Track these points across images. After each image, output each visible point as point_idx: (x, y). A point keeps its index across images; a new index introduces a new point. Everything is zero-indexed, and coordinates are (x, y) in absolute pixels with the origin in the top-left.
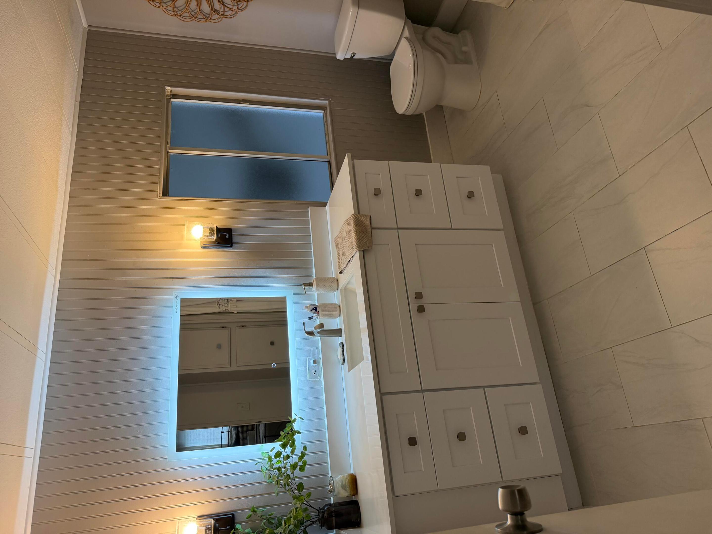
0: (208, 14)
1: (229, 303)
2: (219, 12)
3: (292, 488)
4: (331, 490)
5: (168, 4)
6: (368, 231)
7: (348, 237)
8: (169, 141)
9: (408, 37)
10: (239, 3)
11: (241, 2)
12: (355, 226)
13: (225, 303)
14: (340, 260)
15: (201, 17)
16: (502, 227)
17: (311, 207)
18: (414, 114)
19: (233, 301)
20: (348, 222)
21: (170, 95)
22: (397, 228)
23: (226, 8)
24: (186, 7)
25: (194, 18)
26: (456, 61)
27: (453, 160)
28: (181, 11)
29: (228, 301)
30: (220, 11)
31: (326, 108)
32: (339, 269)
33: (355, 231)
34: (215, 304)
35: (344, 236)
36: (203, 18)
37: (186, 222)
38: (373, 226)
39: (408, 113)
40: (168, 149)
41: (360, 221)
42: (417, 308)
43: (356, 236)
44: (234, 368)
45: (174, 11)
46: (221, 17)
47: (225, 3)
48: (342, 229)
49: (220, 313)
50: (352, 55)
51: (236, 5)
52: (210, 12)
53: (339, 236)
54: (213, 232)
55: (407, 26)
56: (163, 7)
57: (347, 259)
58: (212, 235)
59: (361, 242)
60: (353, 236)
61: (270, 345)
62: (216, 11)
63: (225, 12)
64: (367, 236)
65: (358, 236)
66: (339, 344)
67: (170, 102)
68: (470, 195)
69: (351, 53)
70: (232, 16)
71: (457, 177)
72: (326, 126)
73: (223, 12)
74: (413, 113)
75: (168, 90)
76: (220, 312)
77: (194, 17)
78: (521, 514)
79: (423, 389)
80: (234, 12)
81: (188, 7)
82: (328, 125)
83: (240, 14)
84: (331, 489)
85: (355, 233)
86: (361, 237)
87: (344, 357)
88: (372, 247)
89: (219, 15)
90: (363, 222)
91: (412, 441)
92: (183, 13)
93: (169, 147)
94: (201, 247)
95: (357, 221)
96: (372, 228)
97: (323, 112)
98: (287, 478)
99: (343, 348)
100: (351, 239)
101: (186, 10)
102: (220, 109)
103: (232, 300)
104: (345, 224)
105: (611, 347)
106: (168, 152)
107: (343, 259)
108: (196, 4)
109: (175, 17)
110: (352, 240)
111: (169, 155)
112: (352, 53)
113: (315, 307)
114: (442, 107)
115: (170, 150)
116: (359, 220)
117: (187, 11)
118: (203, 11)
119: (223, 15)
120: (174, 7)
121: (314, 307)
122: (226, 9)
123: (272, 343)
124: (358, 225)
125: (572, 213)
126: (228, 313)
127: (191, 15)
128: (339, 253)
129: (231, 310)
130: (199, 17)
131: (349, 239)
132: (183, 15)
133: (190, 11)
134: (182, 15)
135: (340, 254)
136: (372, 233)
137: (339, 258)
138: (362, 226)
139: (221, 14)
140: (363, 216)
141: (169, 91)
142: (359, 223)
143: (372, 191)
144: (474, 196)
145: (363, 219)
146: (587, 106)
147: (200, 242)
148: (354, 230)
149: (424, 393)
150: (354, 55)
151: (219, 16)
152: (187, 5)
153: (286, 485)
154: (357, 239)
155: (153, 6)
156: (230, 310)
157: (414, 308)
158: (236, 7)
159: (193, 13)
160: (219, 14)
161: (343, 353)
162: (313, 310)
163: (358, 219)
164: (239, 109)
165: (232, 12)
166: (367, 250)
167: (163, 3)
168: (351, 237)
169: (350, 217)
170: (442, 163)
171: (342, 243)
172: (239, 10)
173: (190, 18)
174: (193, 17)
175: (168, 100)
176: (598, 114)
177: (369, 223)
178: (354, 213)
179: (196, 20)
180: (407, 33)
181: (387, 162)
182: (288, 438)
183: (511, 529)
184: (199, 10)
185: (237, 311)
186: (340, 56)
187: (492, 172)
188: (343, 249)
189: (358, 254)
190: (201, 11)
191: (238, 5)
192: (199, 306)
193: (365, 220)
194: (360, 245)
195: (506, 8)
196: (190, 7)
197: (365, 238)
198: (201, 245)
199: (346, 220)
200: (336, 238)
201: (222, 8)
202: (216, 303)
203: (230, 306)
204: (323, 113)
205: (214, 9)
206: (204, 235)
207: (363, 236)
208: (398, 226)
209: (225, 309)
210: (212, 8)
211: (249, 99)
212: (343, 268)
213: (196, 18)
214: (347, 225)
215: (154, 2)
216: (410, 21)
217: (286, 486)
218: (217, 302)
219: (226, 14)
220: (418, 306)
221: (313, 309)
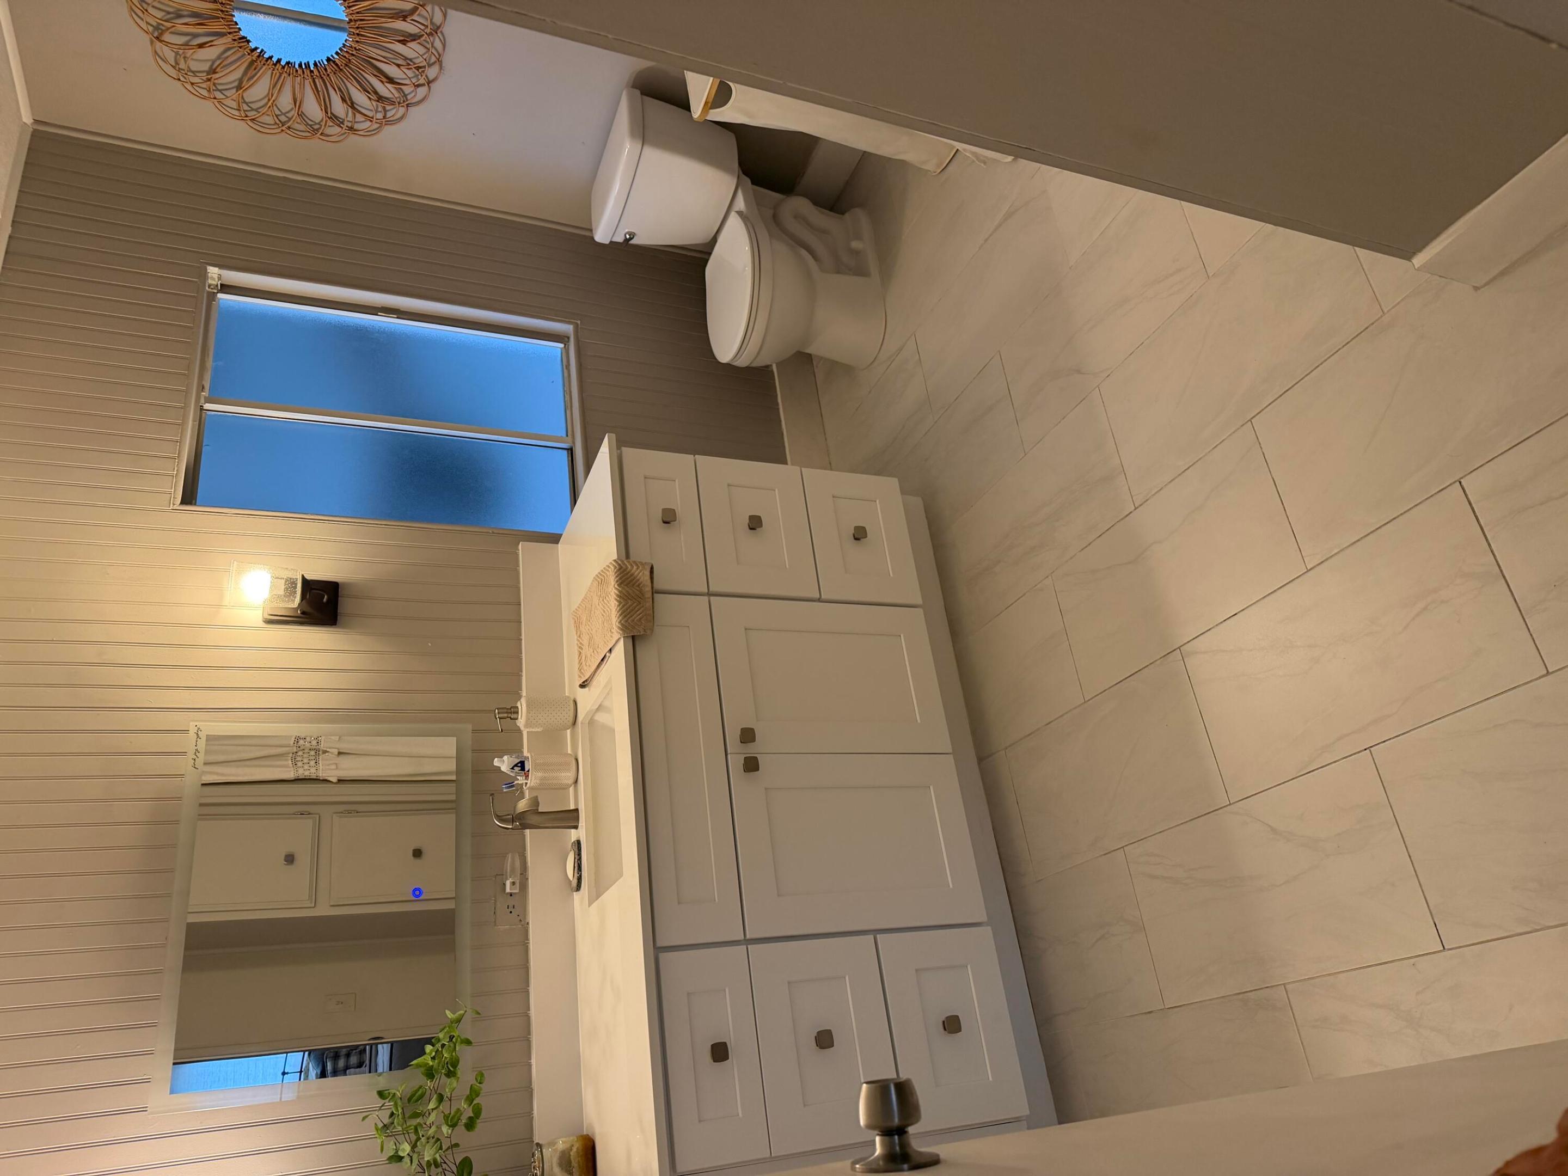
0: (316, 124)
1: (320, 757)
2: (341, 120)
3: (445, 1172)
4: (536, 1173)
5: (228, 93)
6: (646, 596)
7: (602, 608)
8: (207, 386)
9: (742, 212)
10: (388, 108)
11: (392, 107)
12: (618, 585)
13: (311, 758)
14: (583, 658)
15: (302, 127)
16: (919, 601)
17: (523, 543)
18: (754, 365)
19: (330, 754)
20: (604, 576)
21: (217, 286)
22: (708, 594)
23: (358, 115)
24: (267, 104)
25: (284, 128)
26: (840, 268)
27: (830, 464)
28: (257, 111)
29: (318, 753)
30: (344, 120)
31: (568, 338)
32: (580, 677)
33: (617, 595)
34: (287, 760)
35: (593, 606)
36: (304, 130)
37: (233, 563)
38: (656, 586)
39: (739, 363)
40: (202, 400)
41: (629, 574)
42: (743, 762)
43: (619, 606)
44: (323, 910)
45: (239, 110)
46: (346, 133)
47: (357, 105)
48: (590, 591)
49: (297, 780)
50: (628, 237)
51: (381, 112)
52: (322, 119)
53: (583, 607)
54: (293, 587)
55: (742, 190)
56: (215, 98)
57: (598, 654)
58: (290, 594)
59: (629, 618)
60: (613, 606)
61: (412, 858)
62: (334, 119)
63: (356, 122)
64: (643, 606)
65: (623, 606)
66: (572, 845)
67: (214, 301)
68: (859, 535)
69: (624, 233)
70: (370, 133)
71: (833, 497)
72: (566, 374)
73: (351, 122)
74: (751, 363)
75: (213, 275)
76: (296, 778)
77: (286, 126)
78: (901, 1131)
79: (748, 937)
80: (377, 126)
81: (272, 104)
82: (571, 373)
83: (388, 130)
84: (536, 1171)
85: (618, 599)
86: (629, 607)
87: (581, 874)
88: (652, 630)
89: (342, 128)
90: (635, 578)
91: (720, 1052)
92: (260, 116)
93: (205, 397)
94: (264, 622)
95: (622, 575)
96: (654, 591)
97: (562, 345)
98: (434, 1147)
99: (579, 855)
100: (608, 612)
101: (267, 111)
102: (331, 323)
103: (328, 752)
104: (596, 580)
105: (1123, 847)
106: (202, 408)
107: (589, 655)
108: (291, 101)
109: (242, 122)
110: (609, 616)
111: (203, 415)
112: (627, 233)
113: (521, 761)
114: (809, 357)
115: (207, 404)
116: (627, 574)
117: (269, 113)
118: (304, 115)
119: (351, 129)
120: (240, 101)
121: (519, 761)
122: (359, 118)
123: (417, 853)
124: (625, 583)
125: (1050, 577)
126: (316, 780)
127: (278, 122)
128: (581, 643)
129: (324, 775)
130: (297, 126)
131: (604, 612)
132: (259, 120)
133: (278, 112)
134: (257, 119)
135: (583, 645)
136: (653, 602)
137: (580, 653)
138: (633, 585)
139: (347, 126)
140: (637, 565)
141: (216, 276)
142: (628, 578)
143: (659, 515)
144: (866, 537)
145: (636, 571)
146: (1079, 372)
147: (262, 609)
148: (615, 594)
149: (749, 946)
150: (632, 236)
151: (340, 129)
152: (271, 101)
153: (431, 1165)
154: (621, 611)
155: (192, 95)
156: (321, 775)
157: (736, 762)
158: (380, 116)
159: (283, 118)
160: (342, 125)
161: (578, 864)
162: (515, 768)
163: (625, 570)
164: (373, 326)
165: (371, 123)
166: (639, 636)
167: (216, 90)
168: (608, 607)
169: (609, 567)
170: (805, 467)
171: (589, 621)
172: (386, 121)
173: (276, 128)
174: (283, 125)
175: (212, 297)
176: (1097, 389)
177: (649, 581)
178: (618, 558)
179: (288, 132)
180: (740, 204)
181: (693, 456)
182: (443, 1056)
183: (881, 1163)
184: (298, 113)
185: (338, 777)
186: (602, 235)
187: (903, 492)
188: (591, 634)
189: (621, 644)
190: (301, 115)
191: (385, 111)
192: (247, 763)
193: (639, 573)
194: (627, 624)
195: (936, 173)
196: (278, 105)
197: (638, 611)
198: (263, 617)
199: (599, 571)
200: (576, 609)
201: (350, 114)
202: (290, 758)
203: (322, 765)
204: (561, 349)
205: (331, 113)
206: (272, 594)
207: (635, 607)
208: (711, 589)
209: (309, 772)
210: (326, 112)
211: (398, 308)
212: (589, 676)
213: (289, 128)
214: (600, 582)
215: (196, 86)
216: (748, 181)
217: (432, 1168)
218: (291, 755)
219: (356, 126)
220: (745, 758)
221: (516, 765)
